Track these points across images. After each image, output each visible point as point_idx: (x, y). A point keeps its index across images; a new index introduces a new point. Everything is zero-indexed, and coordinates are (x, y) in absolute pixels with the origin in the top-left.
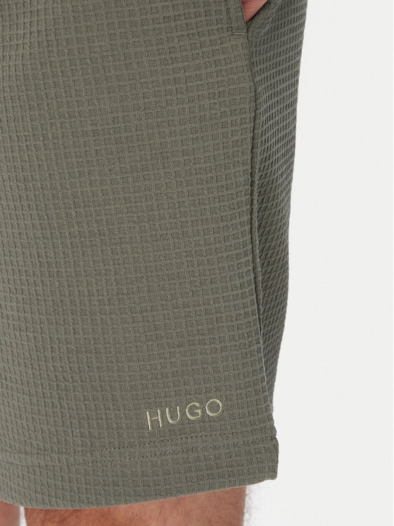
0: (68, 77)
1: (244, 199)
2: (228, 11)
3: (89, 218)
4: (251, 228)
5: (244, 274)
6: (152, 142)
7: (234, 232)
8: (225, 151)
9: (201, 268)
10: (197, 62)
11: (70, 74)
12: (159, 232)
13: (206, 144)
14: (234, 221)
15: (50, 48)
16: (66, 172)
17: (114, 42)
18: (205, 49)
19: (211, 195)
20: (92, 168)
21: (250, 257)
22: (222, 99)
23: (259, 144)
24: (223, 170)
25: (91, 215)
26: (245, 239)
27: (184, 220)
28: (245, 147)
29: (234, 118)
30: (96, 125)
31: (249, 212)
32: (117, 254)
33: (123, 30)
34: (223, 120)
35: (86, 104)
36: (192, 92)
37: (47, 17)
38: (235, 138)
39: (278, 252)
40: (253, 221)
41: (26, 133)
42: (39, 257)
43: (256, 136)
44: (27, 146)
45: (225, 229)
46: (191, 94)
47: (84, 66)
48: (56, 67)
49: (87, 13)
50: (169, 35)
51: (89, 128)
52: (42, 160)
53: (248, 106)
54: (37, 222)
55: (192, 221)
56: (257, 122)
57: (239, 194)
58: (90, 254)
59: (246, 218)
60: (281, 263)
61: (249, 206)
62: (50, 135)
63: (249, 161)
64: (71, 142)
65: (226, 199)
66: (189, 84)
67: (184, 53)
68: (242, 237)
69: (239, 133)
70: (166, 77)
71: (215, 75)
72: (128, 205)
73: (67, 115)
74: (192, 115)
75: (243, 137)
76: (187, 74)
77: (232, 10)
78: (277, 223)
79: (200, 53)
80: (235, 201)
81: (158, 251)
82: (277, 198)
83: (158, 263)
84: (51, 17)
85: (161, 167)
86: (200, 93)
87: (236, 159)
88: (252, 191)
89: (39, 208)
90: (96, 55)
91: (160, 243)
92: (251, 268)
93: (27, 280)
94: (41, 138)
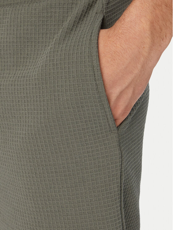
0: (45, 151)
1: (117, 197)
2: (109, 125)
3: (54, 205)
4: (121, 208)
5: (118, 227)
6: (79, 176)
7: (114, 210)
8: (109, 178)
9: (100, 226)
10: (97, 144)
11: (45, 150)
12: (83, 211)
13: (101, 176)
14: (113, 207)
15: (37, 140)
16: (45, 187)
17: (62, 138)
18: (99, 139)
19: (103, 197)
20: (55, 186)
21: (121, 220)
22: (107, 158)
23: (124, 174)
24: (108, 186)
25: (55, 204)
26: (118, 213)
27: (92, 206)
28: (117, 176)
29: (112, 165)
30: (56, 169)
31: (120, 202)
32: (66, 220)
33: (66, 134)
34: (108, 166)
35: (52, 161)
36: (95, 156)
37: (35, 128)
38: (113, 173)
39: (134, 213)
40: (122, 205)
41: (28, 171)
42: (35, 219)
43: (122, 171)
44: (29, 176)
45: (110, 209)
46: (94, 157)
47: (51, 147)
48: (40, 147)
49: (51, 128)
50: (85, 135)
51: (54, 170)
52: (35, 182)
53: (118, 161)
54: (33, 205)
55: (96, 207)
56: (122, 166)
57: (115, 195)
58: (55, 219)
59: (118, 204)
60: (136, 216)
61: (120, 199)
62: (38, 172)
63: (119, 182)
64: (46, 175)
65: (110, 198)
66: (93, 153)
67: (91, 141)
68: (117, 212)
69: (115, 171)
70: (84, 151)
71: (104, 149)
72: (70, 200)
73: (44, 165)
74: (95, 165)
75: (117, 172)
76: (93, 149)
77: (111, 124)
78: (133, 202)
79: (98, 141)
80: (114, 198)
81: (82, 219)
82: (133, 192)
83: (83, 224)
84: (36, 129)
85: (83, 185)
86: (98, 156)
87: (114, 181)
88: (121, 193)
89: (34, 200)
90: (56, 143)
91: (83, 216)
92: (121, 224)
93: (30, 227)
94: (34, 173)
